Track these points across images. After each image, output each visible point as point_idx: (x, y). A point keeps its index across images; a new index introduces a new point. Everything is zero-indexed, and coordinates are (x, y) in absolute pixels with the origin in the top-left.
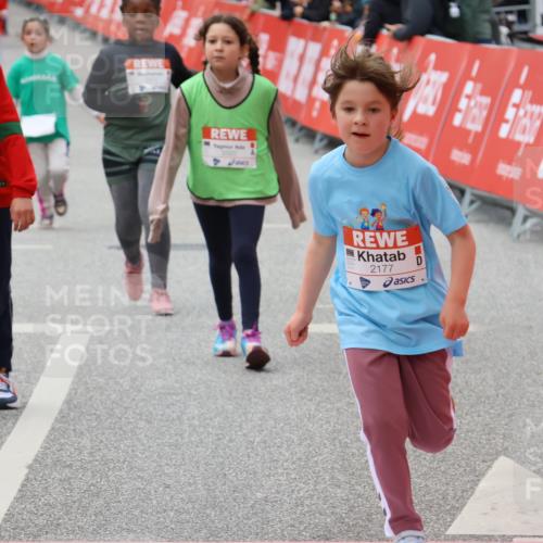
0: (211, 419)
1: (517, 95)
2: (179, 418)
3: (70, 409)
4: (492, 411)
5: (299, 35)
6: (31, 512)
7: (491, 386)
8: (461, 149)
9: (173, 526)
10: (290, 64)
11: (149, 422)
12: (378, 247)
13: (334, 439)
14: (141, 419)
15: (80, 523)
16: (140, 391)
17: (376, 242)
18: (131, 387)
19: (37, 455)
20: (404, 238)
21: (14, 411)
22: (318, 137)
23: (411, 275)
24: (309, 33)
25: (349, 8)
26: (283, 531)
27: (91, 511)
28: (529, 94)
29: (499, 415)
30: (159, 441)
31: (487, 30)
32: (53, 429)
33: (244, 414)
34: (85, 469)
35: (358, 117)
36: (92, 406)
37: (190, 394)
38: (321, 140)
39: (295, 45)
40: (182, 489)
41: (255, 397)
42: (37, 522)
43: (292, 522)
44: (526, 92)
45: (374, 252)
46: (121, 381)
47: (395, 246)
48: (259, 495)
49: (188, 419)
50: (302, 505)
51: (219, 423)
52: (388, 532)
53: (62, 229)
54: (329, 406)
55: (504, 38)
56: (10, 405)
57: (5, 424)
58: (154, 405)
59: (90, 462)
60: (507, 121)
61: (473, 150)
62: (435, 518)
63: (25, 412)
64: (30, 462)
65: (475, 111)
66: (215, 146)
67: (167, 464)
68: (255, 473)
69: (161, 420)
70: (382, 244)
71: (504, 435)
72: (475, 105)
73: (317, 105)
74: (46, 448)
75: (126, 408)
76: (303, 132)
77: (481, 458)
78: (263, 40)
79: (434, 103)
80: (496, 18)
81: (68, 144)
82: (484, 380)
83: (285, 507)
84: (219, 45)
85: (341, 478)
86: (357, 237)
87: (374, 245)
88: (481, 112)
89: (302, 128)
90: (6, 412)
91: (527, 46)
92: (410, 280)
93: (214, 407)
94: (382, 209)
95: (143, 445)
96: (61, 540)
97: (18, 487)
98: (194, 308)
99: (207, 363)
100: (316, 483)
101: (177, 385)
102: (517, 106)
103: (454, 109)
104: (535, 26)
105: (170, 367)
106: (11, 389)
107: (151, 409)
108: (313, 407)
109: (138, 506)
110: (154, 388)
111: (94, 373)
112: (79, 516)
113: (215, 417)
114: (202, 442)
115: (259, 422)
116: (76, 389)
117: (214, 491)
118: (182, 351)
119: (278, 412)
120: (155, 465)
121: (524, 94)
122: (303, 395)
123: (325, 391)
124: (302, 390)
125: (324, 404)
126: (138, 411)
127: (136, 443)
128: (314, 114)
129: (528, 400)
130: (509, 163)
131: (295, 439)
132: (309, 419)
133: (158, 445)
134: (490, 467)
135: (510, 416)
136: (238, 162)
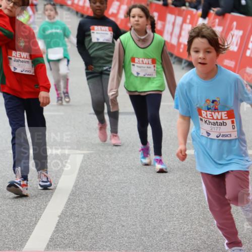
2: (127, 194)
3: (76, 190)
5: (172, 13)
6: (62, 238)
9: (127, 244)
10: (168, 27)
11: (113, 196)
12: (213, 119)
13: (199, 204)
14: (109, 195)
15: (84, 243)
16: (108, 181)
17: (212, 116)
18: (103, 179)
19: (62, 211)
20: (226, 115)
21: (51, 191)
22: (184, 61)
23: (230, 133)
24: (177, 12)
26: (177, 247)
27: (89, 237)
30: (118, 205)
32: (69, 199)
33: (157, 192)
34: (85, 218)
35: (201, 55)
36: (86, 188)
37: (131, 183)
38: (185, 63)
39: (170, 18)
40: (130, 227)
41: (161, 184)
42: (64, 242)
43: (182, 243)
45: (212, 121)
46: (99, 176)
47: (221, 119)
48: (166, 230)
49: (131, 195)
50: (186, 235)
51: (145, 197)
52: (227, 248)
54: (196, 189)
56: (49, 188)
57: (47, 197)
58: (115, 188)
59: (87, 214)
62: (248, 241)
63: (56, 191)
64: (60, 214)
66: (137, 66)
67: (122, 216)
68: (163, 220)
69: (118, 195)
70: (215, 118)
73: (182, 46)
74: (67, 208)
75: (102, 189)
76: (176, 59)
78: (156, 15)
79: (237, 45)
81: (68, 61)
83: (178, 236)
84: (136, 18)
85: (203, 223)
86: (204, 113)
87: (212, 118)
89: (176, 57)
90: (47, 191)
92: (229, 136)
93: (142, 189)
94: (218, 100)
95: (111, 206)
96: (75, 250)
97: (55, 226)
98: (131, 142)
99: (138, 168)
100: (191, 226)
101: (125, 179)
103: (247, 48)
105: (121, 170)
106: (49, 180)
107: (114, 190)
108: (188, 189)
109: (110, 235)
110: (114, 180)
111: (86, 173)
112: (84, 240)
113: (143, 193)
114: (138, 205)
115: (164, 196)
116: (78, 180)
117: (145, 228)
118: (126, 163)
119: (172, 192)
120: (117, 216)
122: (183, 184)
123: (193, 181)
124: (183, 181)
125: (193, 188)
126: (107, 191)
127: (108, 206)
128: (181, 51)
131: (181, 204)
132: (187, 195)
133: (118, 207)
136: (148, 74)
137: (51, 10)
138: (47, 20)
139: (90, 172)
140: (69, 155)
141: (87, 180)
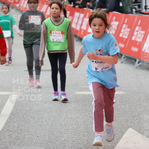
0: (51, 118)
1: (137, 28)
2: (42, 118)
3: (12, 115)
4: (128, 116)
5: (78, 11)
7: (128, 109)
8: (122, 43)
10: (75, 20)
11: (34, 119)
13: (84, 123)
14: (31, 118)
15: (13, 147)
16: (31, 110)
18: (29, 109)
19: (2, 128)
23: (108, 66)
24: (81, 11)
27: (16, 144)
28: (141, 28)
29: (130, 116)
31: (129, 10)
32: (7, 121)
33: (60, 116)
34: (15, 132)
36: (18, 114)
37: (45, 111)
39: (77, 14)
40: (42, 137)
41: (63, 112)
42: (1, 147)
45: (99, 61)
46: (26, 108)
48: (63, 139)
49: (44, 118)
50: (75, 141)
51: (53, 119)
55: (134, 12)
59: (17, 130)
60: (134, 35)
61: (125, 43)
62: (111, 145)
65: (126, 33)
66: (53, 36)
67: (38, 131)
68: (62, 133)
69: (37, 118)
71: (131, 122)
72: (126, 31)
73: (83, 31)
74: (5, 126)
75: (27, 115)
76: (79, 39)
77: (124, 128)
78: (68, 13)
80: (132, 7)
82: (126, 107)
83: (70, 142)
84: (54, 10)
85: (86, 134)
88: (127, 33)
89: (78, 37)
91: (140, 14)
92: (108, 68)
93: (52, 115)
99: (50, 103)
100: (79, 136)
101: (42, 109)
102: (137, 31)
103: (120, 32)
104: (143, 9)
105: (40, 104)
107: (34, 115)
108: (79, 115)
109: (30, 142)
110: (35, 110)
111: (19, 106)
112: (13, 145)
114: (48, 124)
115: (64, 119)
116: (14, 110)
117: (51, 138)
118: (43, 99)
119: (69, 116)
120: (35, 131)
121: (139, 28)
122: (76, 111)
123: (82, 110)
124: (76, 110)
125: (82, 114)
126: (31, 116)
127: (30, 125)
128: (82, 33)
129: (138, 112)
130: (135, 47)
131: (74, 123)
132: (78, 118)
133: (36, 125)
134: (126, 131)
135: (133, 117)
136: (59, 40)
137: (6, 9)
139: (21, 105)
140: (10, 95)
141: (19, 110)
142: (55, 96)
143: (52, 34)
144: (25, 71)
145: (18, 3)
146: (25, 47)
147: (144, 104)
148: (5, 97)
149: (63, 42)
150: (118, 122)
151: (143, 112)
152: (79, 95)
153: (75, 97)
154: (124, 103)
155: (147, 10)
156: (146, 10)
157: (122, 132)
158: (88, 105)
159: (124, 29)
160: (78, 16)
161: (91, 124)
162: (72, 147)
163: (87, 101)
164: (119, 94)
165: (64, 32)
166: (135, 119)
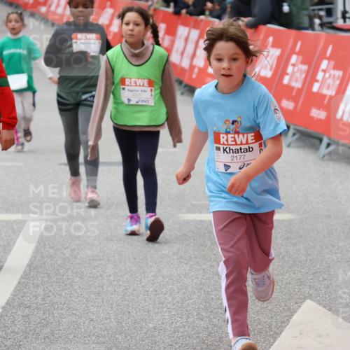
0: (121, 276)
1: (324, 64)
2: (101, 276)
3: (30, 270)
4: (302, 270)
5: (185, 24)
6: (3, 337)
7: (303, 254)
8: (288, 100)
9: (94, 346)
10: (179, 44)
11: (82, 278)
12: (236, 144)
13: (201, 289)
14: (77, 277)
15: (34, 344)
16: (76, 258)
17: (235, 141)
18: (71, 255)
19: (8, 300)
20: (253, 138)
24: (192, 23)
25: (217, 7)
26: (165, 349)
27: (41, 336)
28: (332, 63)
29: (307, 273)
30: (87, 291)
31: (306, 21)
32: (19, 283)
33: (144, 272)
34: (39, 309)
35: (225, 64)
36: (45, 268)
37: (109, 260)
39: (182, 31)
40: (101, 322)
41: (151, 262)
42: (6, 343)
44: (331, 62)
45: (234, 148)
46: (65, 251)
48: (151, 325)
49: (107, 276)
50: (178, 332)
51: (127, 279)
53: (30, 152)
54: (198, 267)
55: (317, 27)
58: (85, 267)
59: (42, 304)
60: (318, 81)
61: (296, 100)
62: (263, 340)
64: (4, 305)
65: (298, 75)
66: (129, 90)
67: (92, 306)
68: (148, 311)
69: (89, 277)
70: (239, 142)
71: (310, 286)
72: (298, 71)
73: (196, 70)
74: (14, 295)
75: (67, 269)
76: (187, 88)
77: (295, 301)
78: (162, 28)
79: (271, 69)
80: (312, 13)
82: (298, 250)
83: (167, 333)
84: (131, 27)
85: (204, 314)
86: (223, 138)
87: (234, 143)
88: (301, 75)
89: (186, 86)
91: (332, 32)
93: (124, 268)
94: (239, 120)
95: (77, 293)
98: (114, 204)
99: (120, 240)
100: (188, 318)
101: (100, 254)
102: (324, 71)
103: (284, 73)
104: (337, 19)
105: (97, 243)
107: (83, 269)
108: (188, 268)
109: (72, 333)
110: (85, 256)
111: (48, 246)
112: (33, 340)
113: (125, 275)
114: (115, 291)
115: (153, 278)
116: (35, 257)
117: (121, 323)
118: (105, 232)
119: (165, 271)
120: (84, 306)
121: (329, 63)
122: (182, 260)
123: (196, 257)
124: (181, 257)
125: (195, 266)
126: (75, 271)
127: (73, 292)
128: (194, 76)
129: (326, 263)
130: (319, 109)
131: (175, 289)
132: (185, 276)
133: (87, 293)
134: (300, 307)
135: (314, 274)
136: (143, 101)
137: (17, 22)
138: (9, 35)
139: (52, 245)
140: (25, 221)
141: (47, 256)
142: (132, 225)
143: (126, 88)
144: (60, 164)
145: (44, 4)
146: (61, 110)
147: (340, 244)
148: (15, 226)
149: (153, 104)
150: (280, 286)
151: (338, 262)
152: (187, 222)
153: (178, 226)
154: (294, 241)
155: (347, 20)
156: (345, 22)
157: (290, 309)
158: (209, 245)
159: (293, 65)
160: (185, 34)
161: (216, 289)
162: (171, 345)
163: (207, 235)
164: (283, 221)
165: (155, 80)
166: (321, 279)
